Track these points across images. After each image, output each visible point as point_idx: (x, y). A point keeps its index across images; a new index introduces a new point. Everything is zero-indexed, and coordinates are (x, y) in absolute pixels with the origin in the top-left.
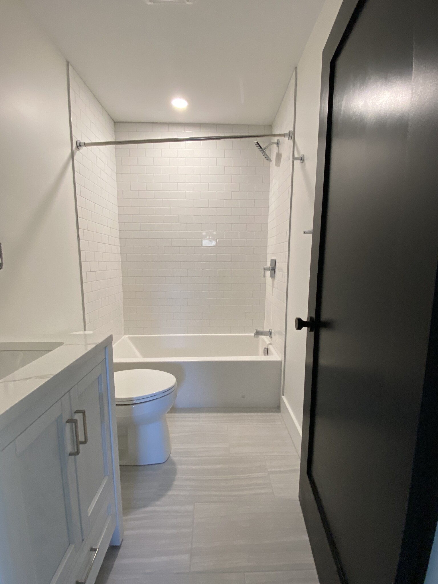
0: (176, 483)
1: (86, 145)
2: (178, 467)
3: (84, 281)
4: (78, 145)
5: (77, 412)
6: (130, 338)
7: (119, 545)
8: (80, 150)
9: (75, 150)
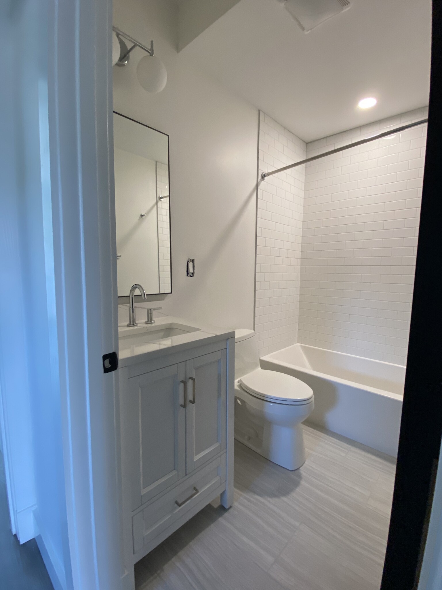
0: (294, 494)
1: (268, 174)
2: (303, 482)
3: (257, 289)
4: (263, 176)
5: (191, 378)
6: (301, 346)
7: (227, 507)
8: (265, 180)
9: (259, 181)
